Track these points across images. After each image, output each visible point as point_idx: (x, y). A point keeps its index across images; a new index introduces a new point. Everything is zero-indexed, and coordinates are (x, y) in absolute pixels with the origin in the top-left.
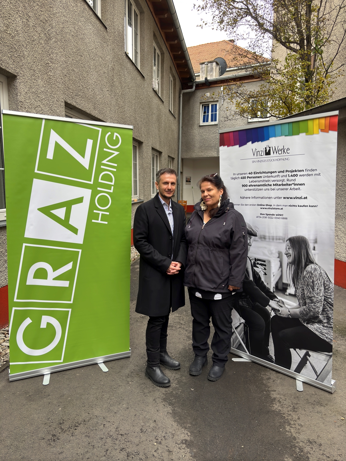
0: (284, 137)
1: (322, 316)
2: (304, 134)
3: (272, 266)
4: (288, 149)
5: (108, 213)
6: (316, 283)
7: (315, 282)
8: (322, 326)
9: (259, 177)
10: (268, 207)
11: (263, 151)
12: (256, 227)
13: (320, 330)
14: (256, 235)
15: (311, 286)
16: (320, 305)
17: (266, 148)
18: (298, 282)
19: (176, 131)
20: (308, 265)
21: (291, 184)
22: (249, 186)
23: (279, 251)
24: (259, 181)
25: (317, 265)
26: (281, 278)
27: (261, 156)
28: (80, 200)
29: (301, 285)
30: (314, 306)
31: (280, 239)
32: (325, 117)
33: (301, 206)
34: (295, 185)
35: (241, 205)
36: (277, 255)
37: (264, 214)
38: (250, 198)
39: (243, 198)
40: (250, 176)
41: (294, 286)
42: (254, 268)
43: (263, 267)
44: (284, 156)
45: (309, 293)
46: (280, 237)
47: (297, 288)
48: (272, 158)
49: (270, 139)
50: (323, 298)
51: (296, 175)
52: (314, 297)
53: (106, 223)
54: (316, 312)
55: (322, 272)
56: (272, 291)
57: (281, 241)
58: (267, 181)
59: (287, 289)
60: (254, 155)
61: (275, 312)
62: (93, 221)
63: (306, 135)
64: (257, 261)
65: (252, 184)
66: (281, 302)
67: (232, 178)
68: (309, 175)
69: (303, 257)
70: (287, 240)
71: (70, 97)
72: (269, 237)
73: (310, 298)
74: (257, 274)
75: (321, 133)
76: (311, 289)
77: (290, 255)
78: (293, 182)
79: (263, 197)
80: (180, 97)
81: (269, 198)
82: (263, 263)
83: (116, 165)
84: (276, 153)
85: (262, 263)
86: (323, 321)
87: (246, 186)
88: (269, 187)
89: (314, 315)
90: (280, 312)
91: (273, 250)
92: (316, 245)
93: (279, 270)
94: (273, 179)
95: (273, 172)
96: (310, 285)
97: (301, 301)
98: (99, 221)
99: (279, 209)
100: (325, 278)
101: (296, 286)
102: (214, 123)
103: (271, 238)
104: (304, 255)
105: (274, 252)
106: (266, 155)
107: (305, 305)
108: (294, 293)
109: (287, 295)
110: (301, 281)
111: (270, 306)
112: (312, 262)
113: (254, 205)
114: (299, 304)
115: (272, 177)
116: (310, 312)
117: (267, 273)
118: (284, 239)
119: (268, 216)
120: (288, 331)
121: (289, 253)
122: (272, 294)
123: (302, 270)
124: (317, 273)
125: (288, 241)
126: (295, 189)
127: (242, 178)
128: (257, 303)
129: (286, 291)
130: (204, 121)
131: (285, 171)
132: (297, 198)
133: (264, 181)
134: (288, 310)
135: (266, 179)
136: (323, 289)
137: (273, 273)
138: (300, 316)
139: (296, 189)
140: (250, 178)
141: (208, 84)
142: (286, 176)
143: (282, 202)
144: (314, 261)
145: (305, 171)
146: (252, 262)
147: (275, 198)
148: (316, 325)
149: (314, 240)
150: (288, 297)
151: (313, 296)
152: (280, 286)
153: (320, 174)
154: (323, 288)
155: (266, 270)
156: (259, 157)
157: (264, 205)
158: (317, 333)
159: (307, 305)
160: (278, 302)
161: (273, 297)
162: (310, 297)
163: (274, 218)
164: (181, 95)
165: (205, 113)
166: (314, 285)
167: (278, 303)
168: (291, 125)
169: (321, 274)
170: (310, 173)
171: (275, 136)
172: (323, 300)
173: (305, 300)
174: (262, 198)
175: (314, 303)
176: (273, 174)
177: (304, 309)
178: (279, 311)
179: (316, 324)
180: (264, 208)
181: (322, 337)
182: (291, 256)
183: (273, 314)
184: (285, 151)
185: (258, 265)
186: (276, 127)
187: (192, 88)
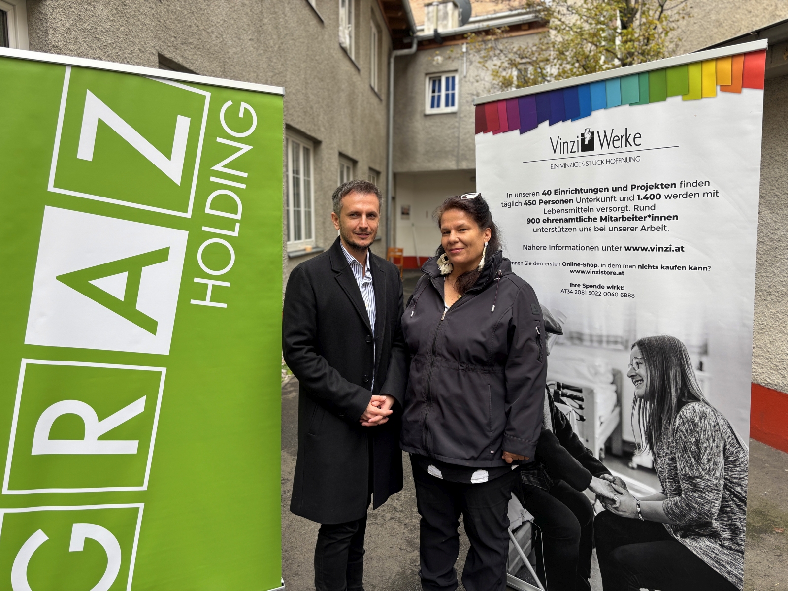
0: (626, 108)
1: (718, 523)
2: (679, 98)
3: (596, 403)
4: (638, 136)
5: (228, 284)
6: (704, 446)
7: (703, 444)
8: (720, 544)
9: (566, 202)
10: (588, 269)
11: (576, 143)
12: (560, 313)
13: (714, 555)
14: (561, 330)
15: (692, 453)
16: (714, 498)
17: (583, 135)
18: (661, 441)
19: (382, 123)
20: (685, 404)
21: (645, 217)
22: (544, 221)
23: (613, 370)
24: (567, 211)
25: (709, 405)
26: (619, 428)
27: (571, 152)
28: (161, 255)
29: (668, 448)
30: (701, 497)
31: (616, 342)
32: (733, 56)
33: (668, 268)
34: (654, 218)
35: (524, 263)
36: (611, 378)
37: (579, 286)
38: (545, 248)
39: (531, 248)
40: (546, 198)
41: (651, 448)
42: (556, 404)
43: (576, 404)
44: (627, 151)
45: (687, 469)
46: (616, 337)
47: (659, 453)
48: (597, 158)
49: (594, 114)
50: (722, 482)
51: (658, 197)
52: (701, 477)
53: (224, 306)
54: (705, 513)
55: (721, 422)
56: (597, 457)
57: (620, 347)
58: (585, 210)
59: (633, 454)
60: (555, 151)
61: (605, 503)
62: (193, 302)
63: (684, 100)
64: (562, 389)
65: (551, 216)
66: (617, 482)
67: (503, 205)
68: (688, 195)
69: (672, 386)
70: (634, 346)
71: (169, 46)
72: (591, 336)
73: (690, 479)
74: (563, 416)
75: (722, 95)
76: (693, 459)
77: (640, 378)
78: (650, 212)
79: (577, 246)
80: (389, 63)
81: (592, 248)
82: (578, 395)
83: (245, 175)
84: (609, 145)
85: (575, 393)
86: (720, 535)
87: (537, 221)
88: (591, 224)
89: (700, 518)
90: (617, 505)
91: (600, 366)
92: (705, 360)
93: (613, 411)
94: (600, 205)
95: (601, 190)
96: (690, 450)
97: (668, 484)
98: (207, 303)
99: (614, 273)
100: (726, 437)
101: (655, 450)
102: (450, 109)
103: (595, 339)
104: (676, 381)
105: (602, 370)
106: (582, 151)
107: (679, 494)
108: (649, 465)
109: (633, 468)
110: (668, 440)
111: (591, 489)
112: (695, 398)
113: (556, 264)
114: (664, 490)
115: (598, 200)
116: (689, 512)
117: (585, 418)
118: (627, 341)
119: (589, 289)
120: (636, 549)
121: (637, 374)
122: (597, 464)
123: (671, 415)
124: (709, 423)
125: (636, 348)
126: (653, 229)
127: (527, 204)
128: (562, 481)
129: (631, 460)
130: (432, 106)
131: (629, 188)
132: (658, 249)
133: (580, 210)
134: (635, 502)
135: (584, 205)
136: (723, 461)
137: (600, 417)
138: (666, 518)
139: (658, 229)
140: (545, 203)
141: (439, 41)
142: (632, 199)
143: (623, 258)
144: (700, 395)
145: (678, 185)
146: (552, 390)
147: (606, 249)
148: (705, 543)
149: (700, 347)
150: (635, 473)
151: (698, 474)
152: (617, 447)
153: (717, 192)
154: (721, 460)
155: (584, 410)
156: (566, 155)
157: (579, 265)
158: (706, 559)
159: (683, 496)
160: (611, 482)
161: (599, 471)
162: (690, 477)
163: (602, 294)
164: (392, 60)
165: (434, 91)
166: (700, 451)
167: (612, 484)
168: (645, 78)
169: (717, 428)
170: (691, 190)
171: (605, 107)
172: (721, 487)
173: (679, 483)
174: (574, 248)
175: (701, 492)
176: (600, 195)
177: (676, 504)
178: (614, 501)
179: (705, 539)
180: (578, 272)
181: (717, 571)
182: (642, 380)
183: (599, 508)
184: (631, 140)
185: (564, 399)
186: (609, 85)
187: (409, 46)
